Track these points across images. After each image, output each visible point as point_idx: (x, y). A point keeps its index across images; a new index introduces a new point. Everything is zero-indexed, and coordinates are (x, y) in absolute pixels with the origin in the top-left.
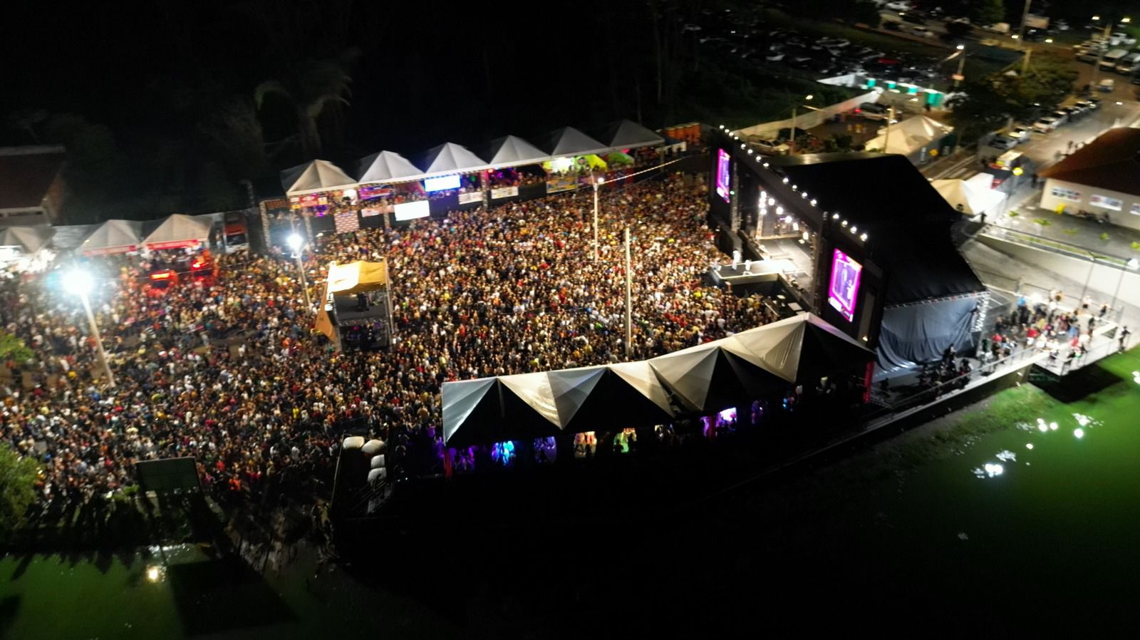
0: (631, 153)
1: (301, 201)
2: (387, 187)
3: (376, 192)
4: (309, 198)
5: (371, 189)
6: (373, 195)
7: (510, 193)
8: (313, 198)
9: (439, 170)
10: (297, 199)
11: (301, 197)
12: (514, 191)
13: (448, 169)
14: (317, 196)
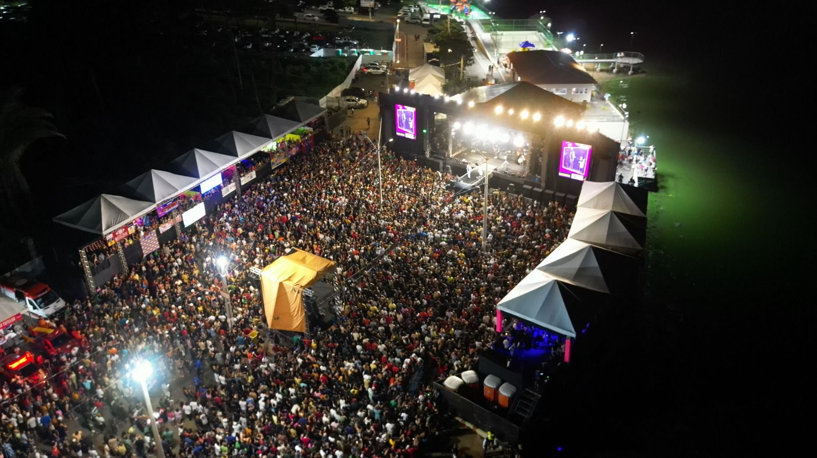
0: (309, 125)
1: (115, 236)
2: (176, 199)
3: (169, 207)
4: (120, 231)
5: (165, 205)
6: (167, 211)
7: (251, 177)
8: (124, 230)
9: (207, 173)
10: (111, 236)
11: (114, 233)
12: (253, 175)
13: (212, 171)
14: (126, 227)
